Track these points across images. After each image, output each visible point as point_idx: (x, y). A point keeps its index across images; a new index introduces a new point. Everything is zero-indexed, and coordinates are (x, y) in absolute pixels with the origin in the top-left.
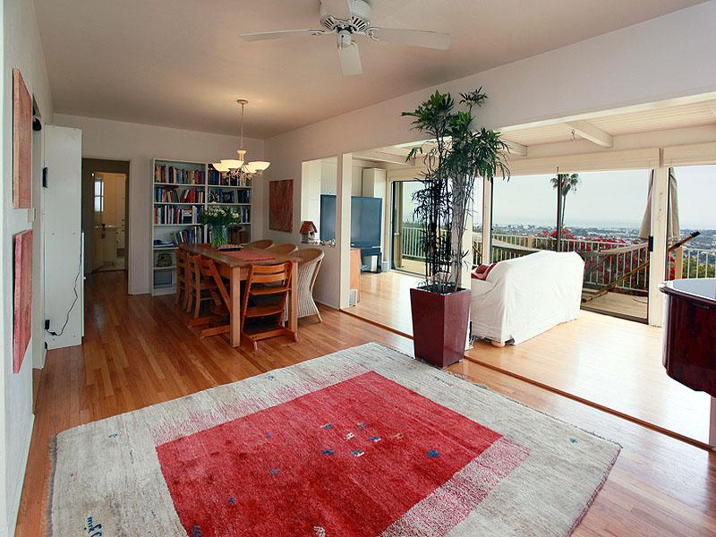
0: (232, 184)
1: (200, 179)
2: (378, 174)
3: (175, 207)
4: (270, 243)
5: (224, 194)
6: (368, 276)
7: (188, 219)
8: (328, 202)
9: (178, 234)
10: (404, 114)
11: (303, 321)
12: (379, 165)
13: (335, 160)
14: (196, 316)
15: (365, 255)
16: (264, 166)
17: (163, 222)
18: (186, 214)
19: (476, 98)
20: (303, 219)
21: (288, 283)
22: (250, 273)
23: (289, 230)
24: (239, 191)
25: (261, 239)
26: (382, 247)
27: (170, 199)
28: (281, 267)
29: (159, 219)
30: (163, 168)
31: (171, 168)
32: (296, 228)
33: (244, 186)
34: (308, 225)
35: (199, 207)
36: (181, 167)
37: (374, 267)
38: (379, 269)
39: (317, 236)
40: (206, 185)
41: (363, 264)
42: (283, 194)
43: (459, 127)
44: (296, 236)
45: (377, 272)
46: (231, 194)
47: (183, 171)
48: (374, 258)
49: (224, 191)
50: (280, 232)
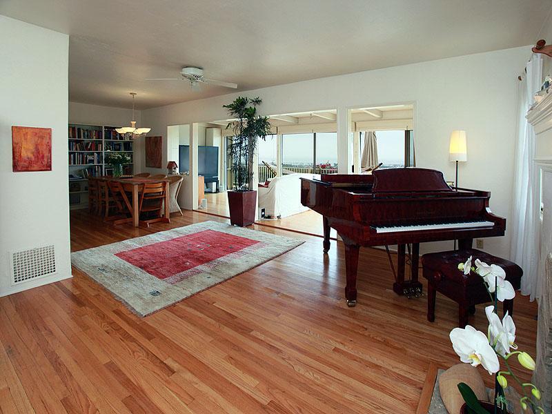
0: (120, 139)
1: (99, 135)
2: (215, 132)
3: (82, 153)
4: (148, 174)
5: (115, 145)
6: (211, 194)
7: (92, 161)
8: (184, 150)
9: (85, 171)
10: (224, 106)
11: (172, 215)
12: (217, 126)
13: (188, 126)
14: (106, 215)
15: (208, 182)
16: (147, 130)
17: (74, 163)
18: (90, 158)
19: (258, 102)
20: (169, 160)
21: (164, 192)
22: (143, 188)
23: (160, 167)
24: (124, 144)
25: (140, 173)
26: (219, 177)
27: (78, 149)
28: (160, 185)
29: (72, 161)
30: (74, 129)
31: (79, 129)
32: (164, 165)
33: (128, 140)
34: (172, 163)
35: (98, 153)
36: (85, 128)
37: (214, 189)
38: (217, 191)
39: (178, 169)
40: (103, 140)
41: (207, 188)
42: (154, 145)
43: (251, 114)
44: (165, 170)
45: (216, 193)
46: (119, 145)
47: (87, 130)
48: (214, 184)
49: (115, 143)
50: (154, 169)
